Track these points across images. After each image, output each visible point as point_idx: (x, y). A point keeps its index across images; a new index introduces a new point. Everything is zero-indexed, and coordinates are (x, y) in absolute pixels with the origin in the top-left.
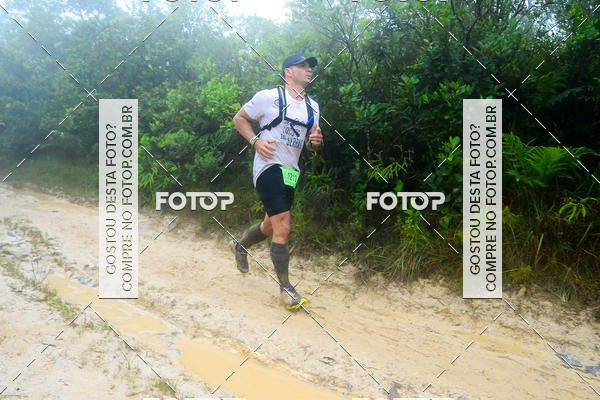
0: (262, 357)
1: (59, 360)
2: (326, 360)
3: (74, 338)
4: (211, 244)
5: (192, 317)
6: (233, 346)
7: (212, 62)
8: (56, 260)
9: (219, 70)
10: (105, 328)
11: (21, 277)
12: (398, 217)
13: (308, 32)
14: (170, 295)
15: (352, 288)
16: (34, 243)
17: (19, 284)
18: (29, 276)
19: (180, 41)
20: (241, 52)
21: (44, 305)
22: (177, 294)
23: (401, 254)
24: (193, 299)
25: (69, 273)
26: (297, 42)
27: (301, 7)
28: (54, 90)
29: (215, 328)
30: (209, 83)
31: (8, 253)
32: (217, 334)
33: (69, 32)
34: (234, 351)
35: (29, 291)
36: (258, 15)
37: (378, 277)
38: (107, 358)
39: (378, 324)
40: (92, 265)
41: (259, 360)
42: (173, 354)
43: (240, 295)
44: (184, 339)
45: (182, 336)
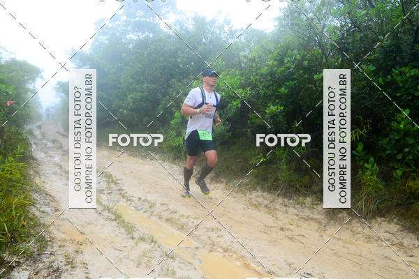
0: (259, 269)
1: (124, 260)
2: (306, 275)
3: (133, 246)
4: (221, 186)
5: (209, 237)
6: (237, 259)
7: (222, 61)
8: (121, 194)
9: (227, 66)
10: (152, 241)
11: (101, 204)
12: (360, 170)
13: (290, 37)
14: (195, 221)
15: (323, 221)
16: (108, 182)
17: (100, 209)
18: (106, 203)
19: (201, 48)
20: (242, 53)
21: (114, 223)
22: (199, 221)
23: (362, 198)
24: (210, 224)
25: (129, 203)
26: (282, 44)
27: (285, 20)
28: (121, 84)
29: (225, 246)
30: (221, 76)
32: (226, 250)
33: (131, 46)
34: (238, 263)
35: (105, 213)
36: (253, 28)
37: (345, 215)
38: (154, 262)
39: (346, 250)
40: (143, 198)
41: (256, 271)
42: (196, 262)
43: (242, 223)
44: (203, 252)
45: (202, 250)
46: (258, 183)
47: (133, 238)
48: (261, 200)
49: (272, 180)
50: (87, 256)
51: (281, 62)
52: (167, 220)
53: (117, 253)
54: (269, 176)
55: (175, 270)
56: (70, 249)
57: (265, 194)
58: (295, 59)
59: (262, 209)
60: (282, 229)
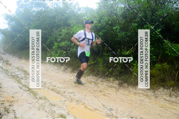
0: (91, 108)
1: (32, 108)
2: (110, 109)
5: (70, 96)
6: (82, 105)
7: (75, 21)
9: (77, 23)
10: (45, 99)
11: (22, 84)
12: (132, 66)
13: (104, 11)
14: (64, 89)
15: (117, 88)
16: (25, 74)
17: (21, 86)
18: (24, 83)
19: (66, 15)
20: (84, 18)
21: (28, 92)
22: (66, 89)
23: (133, 77)
24: (70, 90)
26: (100, 14)
27: (101, 4)
29: (77, 99)
30: (74, 27)
31: (18, 77)
32: (77, 101)
33: (34, 14)
34: (82, 106)
35: (24, 88)
36: (88, 7)
37: (126, 84)
38: (46, 108)
39: (126, 99)
42: (65, 107)
43: (84, 90)
44: (68, 103)
45: (67, 102)
46: (91, 73)
47: (36, 98)
48: (92, 80)
49: (97, 71)
50: (15, 107)
51: (100, 22)
52: (52, 90)
53: (29, 105)
54: (95, 69)
55: (55, 110)
56: (7, 104)
57: (94, 77)
58: (106, 21)
59: (93, 83)
60: (101, 91)
